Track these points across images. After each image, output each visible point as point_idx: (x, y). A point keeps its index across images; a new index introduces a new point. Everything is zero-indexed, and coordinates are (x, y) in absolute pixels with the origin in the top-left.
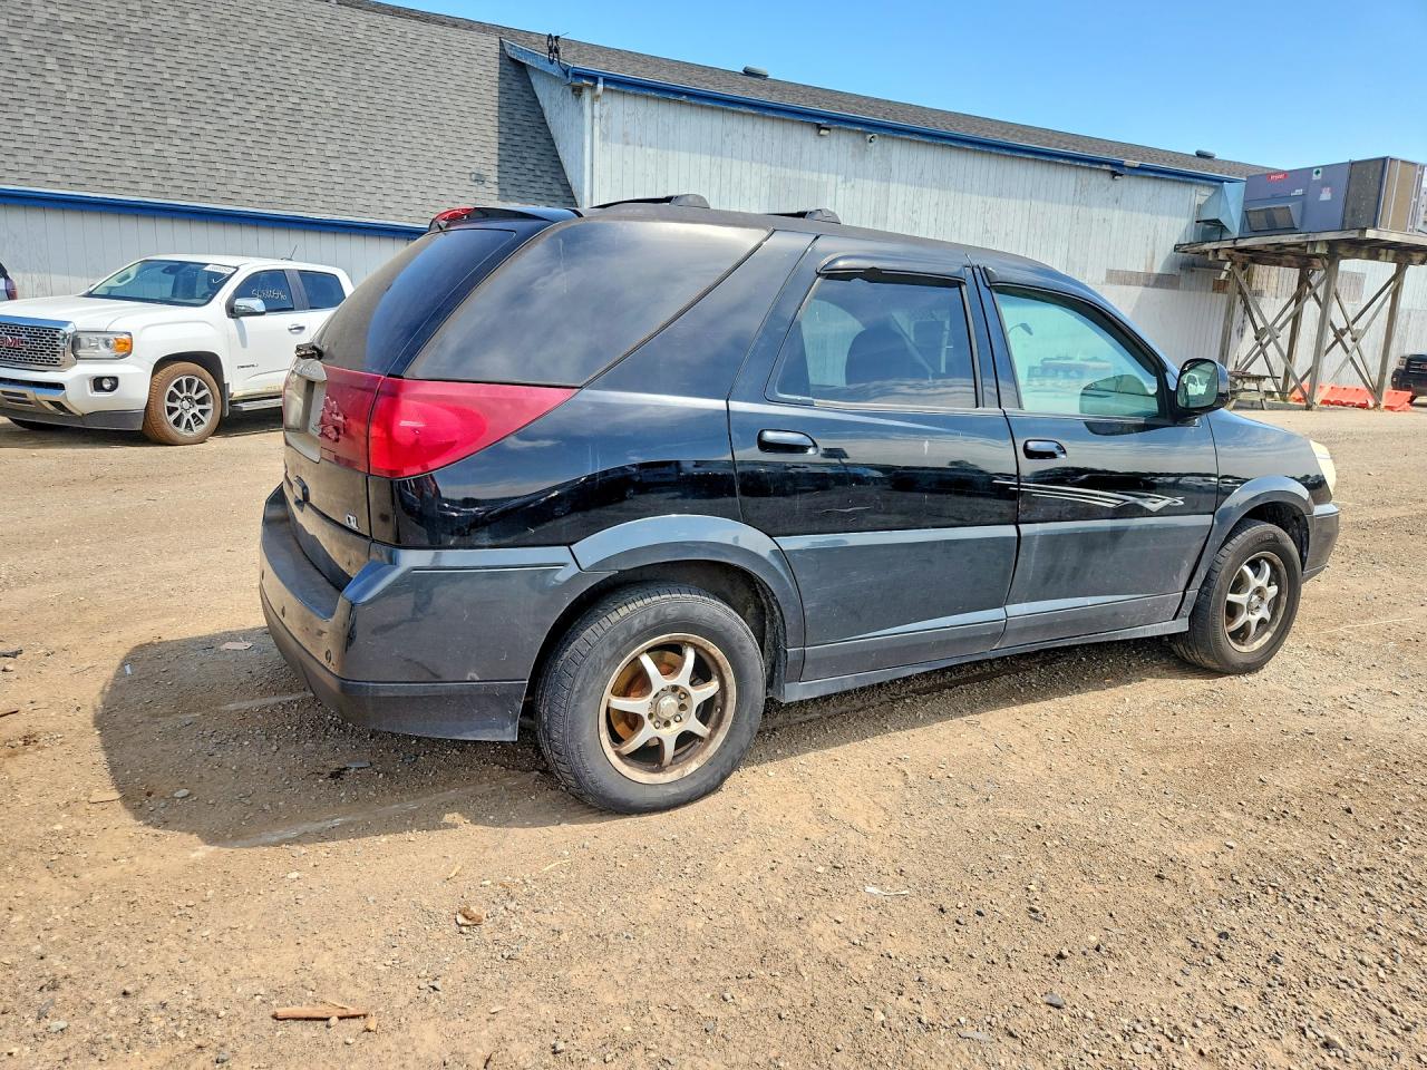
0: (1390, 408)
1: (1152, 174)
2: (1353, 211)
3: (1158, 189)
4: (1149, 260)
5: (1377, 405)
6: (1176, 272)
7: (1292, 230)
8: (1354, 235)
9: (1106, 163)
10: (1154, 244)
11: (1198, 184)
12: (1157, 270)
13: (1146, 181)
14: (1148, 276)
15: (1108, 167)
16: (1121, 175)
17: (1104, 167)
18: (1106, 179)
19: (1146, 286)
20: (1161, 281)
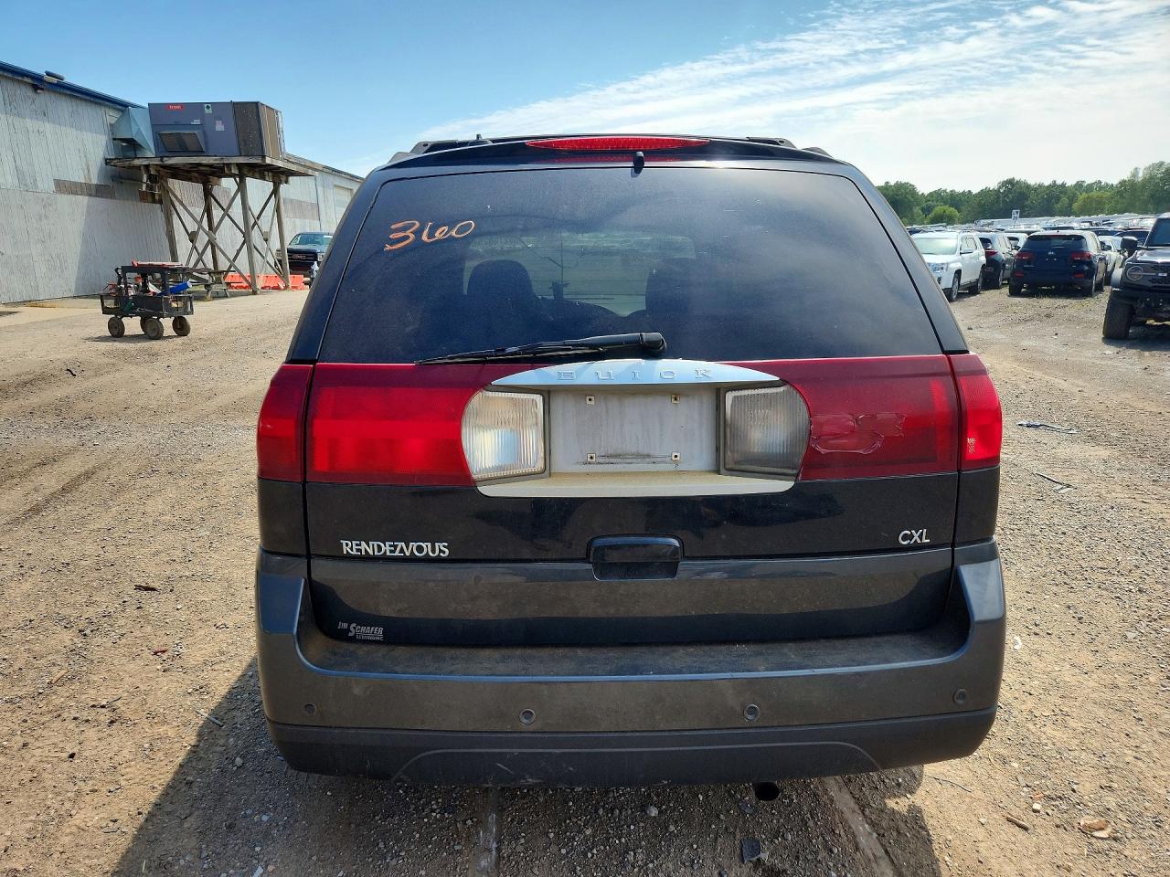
0: (295, 287)
1: (69, 92)
2: (245, 141)
3: (75, 108)
4: (86, 172)
5: (286, 287)
6: (109, 183)
7: (200, 152)
8: (257, 161)
9: (27, 76)
10: (85, 156)
11: (106, 106)
12: (95, 181)
13: (63, 98)
14: (89, 186)
15: (29, 81)
16: (42, 89)
17: (26, 79)
18: (30, 92)
19: (90, 195)
20: (98, 191)
